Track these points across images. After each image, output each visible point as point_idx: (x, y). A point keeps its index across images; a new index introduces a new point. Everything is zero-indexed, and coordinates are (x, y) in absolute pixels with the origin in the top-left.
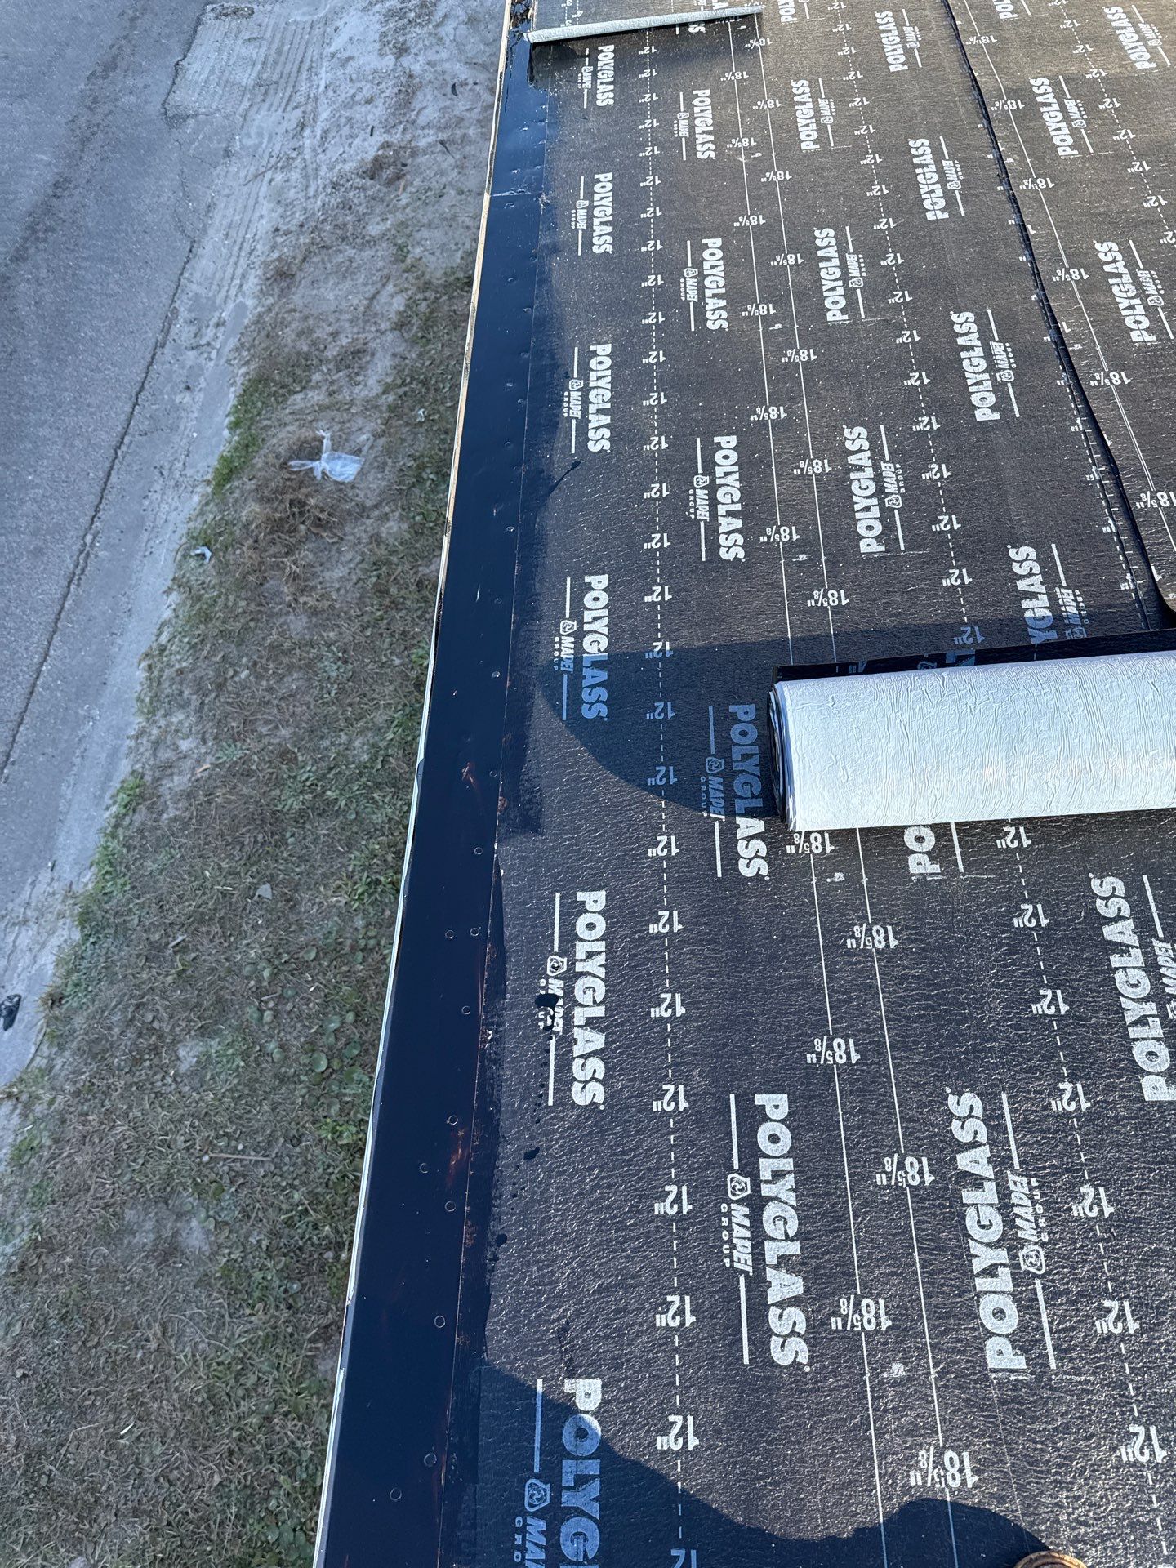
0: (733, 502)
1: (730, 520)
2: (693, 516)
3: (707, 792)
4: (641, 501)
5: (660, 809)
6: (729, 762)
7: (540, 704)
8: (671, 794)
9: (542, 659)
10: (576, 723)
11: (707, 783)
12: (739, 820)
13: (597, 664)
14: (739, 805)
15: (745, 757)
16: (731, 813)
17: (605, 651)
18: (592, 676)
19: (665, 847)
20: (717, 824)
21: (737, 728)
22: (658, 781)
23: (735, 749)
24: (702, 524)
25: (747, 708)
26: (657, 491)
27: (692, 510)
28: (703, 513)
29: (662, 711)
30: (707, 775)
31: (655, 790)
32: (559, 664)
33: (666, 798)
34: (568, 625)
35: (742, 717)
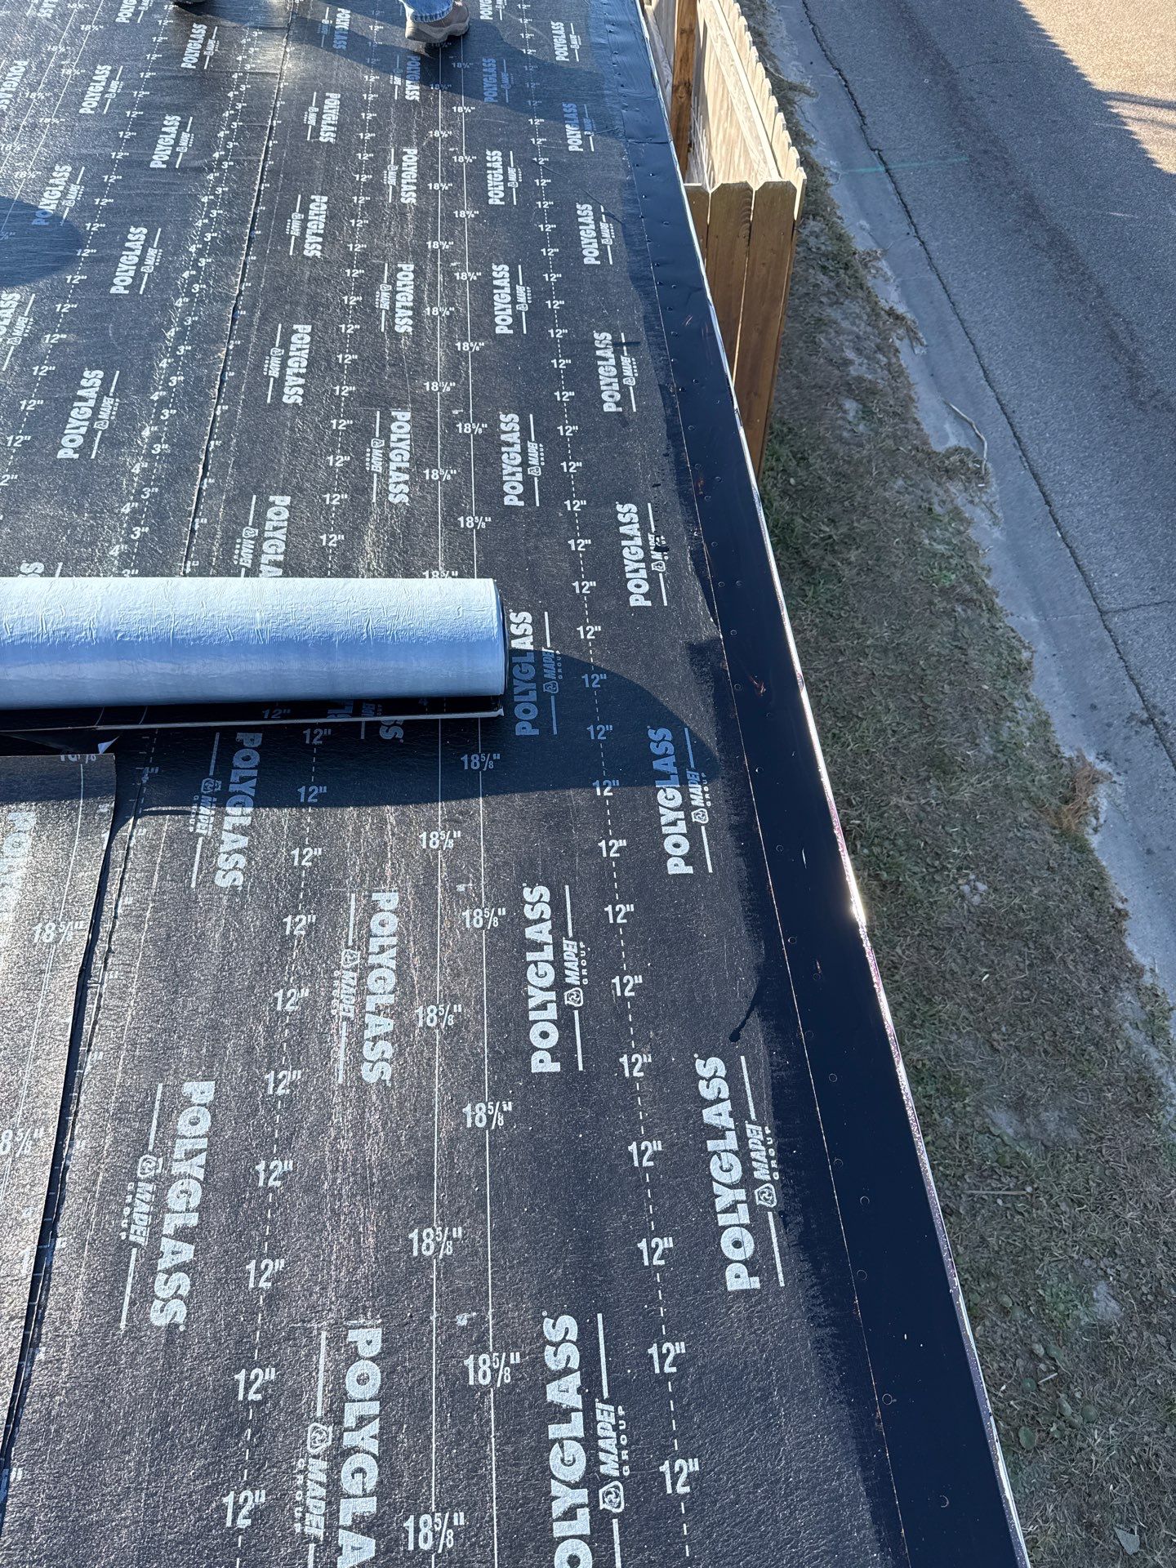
0: (536, 963)
1: (540, 938)
2: (582, 945)
3: (557, 667)
4: (644, 972)
5: (593, 656)
6: (539, 690)
7: (711, 740)
8: (586, 668)
9: (719, 784)
10: (674, 723)
11: (557, 674)
12: (531, 648)
13: (665, 776)
14: (531, 658)
15: (525, 693)
16: (538, 653)
17: (659, 789)
18: (667, 765)
19: (589, 632)
20: (549, 645)
21: (532, 716)
22: (598, 677)
23: (535, 699)
24: (571, 934)
25: (523, 733)
26: (627, 985)
27: (583, 954)
28: (570, 948)
29: (600, 732)
30: (557, 680)
31: (599, 670)
32: (701, 778)
33: (590, 664)
34: (701, 818)
35: (528, 726)
